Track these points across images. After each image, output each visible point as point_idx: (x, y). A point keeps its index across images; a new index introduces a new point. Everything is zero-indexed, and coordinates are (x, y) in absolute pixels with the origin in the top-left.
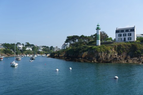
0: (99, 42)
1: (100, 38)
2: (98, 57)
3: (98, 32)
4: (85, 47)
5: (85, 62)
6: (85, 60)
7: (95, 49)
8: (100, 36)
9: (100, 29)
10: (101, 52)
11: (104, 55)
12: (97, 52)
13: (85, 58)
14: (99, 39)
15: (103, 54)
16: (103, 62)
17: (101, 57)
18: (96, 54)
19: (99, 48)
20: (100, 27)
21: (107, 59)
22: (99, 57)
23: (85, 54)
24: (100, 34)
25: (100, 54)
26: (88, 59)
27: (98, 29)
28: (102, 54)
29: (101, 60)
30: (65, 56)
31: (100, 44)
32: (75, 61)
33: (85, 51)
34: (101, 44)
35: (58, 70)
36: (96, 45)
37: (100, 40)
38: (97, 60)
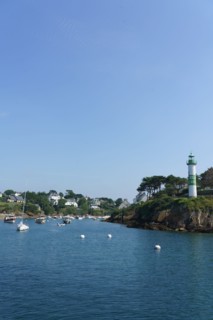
1: (195, 182)
2: (188, 222)
3: (190, 171)
4: (167, 200)
5: (161, 229)
6: (162, 226)
7: (183, 204)
8: (195, 178)
9: (194, 164)
10: (197, 211)
11: (202, 217)
12: (187, 210)
13: (163, 222)
14: (192, 184)
15: (200, 215)
17: (194, 221)
18: (185, 215)
19: (192, 203)
20: (195, 160)
21: (209, 225)
22: (192, 220)
23: (164, 214)
24: (194, 174)
25: (193, 214)
26: (170, 225)
27: (191, 163)
28: (197, 215)
29: (193, 227)
31: (195, 195)
32: (143, 227)
34: (198, 194)
36: (187, 196)
37: (195, 187)
38: (186, 228)
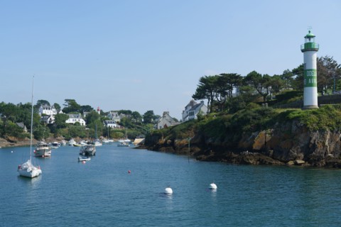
0: (313, 96)
1: (315, 81)
2: (309, 150)
3: (308, 59)
4: (262, 113)
5: (262, 163)
6: (264, 157)
7: (297, 118)
8: (315, 75)
9: (315, 50)
10: (322, 131)
11: (331, 140)
12: (305, 129)
13: (263, 150)
14: (311, 85)
15: (328, 137)
16: (327, 165)
17: (320, 149)
18: (302, 137)
19: (313, 117)
20: (315, 42)
22: (314, 146)
23: (263, 137)
24: (315, 67)
25: (315, 136)
26: (276, 155)
27: (308, 48)
28: (324, 138)
29: (319, 158)
30: (192, 144)
31: (316, 103)
32: (229, 160)
33: (265, 127)
34: (320, 100)
35: (169, 190)
36: (300, 105)
37: (315, 89)
38: (306, 159)
